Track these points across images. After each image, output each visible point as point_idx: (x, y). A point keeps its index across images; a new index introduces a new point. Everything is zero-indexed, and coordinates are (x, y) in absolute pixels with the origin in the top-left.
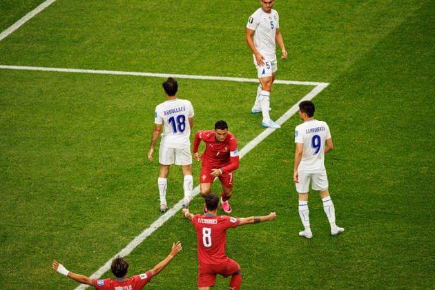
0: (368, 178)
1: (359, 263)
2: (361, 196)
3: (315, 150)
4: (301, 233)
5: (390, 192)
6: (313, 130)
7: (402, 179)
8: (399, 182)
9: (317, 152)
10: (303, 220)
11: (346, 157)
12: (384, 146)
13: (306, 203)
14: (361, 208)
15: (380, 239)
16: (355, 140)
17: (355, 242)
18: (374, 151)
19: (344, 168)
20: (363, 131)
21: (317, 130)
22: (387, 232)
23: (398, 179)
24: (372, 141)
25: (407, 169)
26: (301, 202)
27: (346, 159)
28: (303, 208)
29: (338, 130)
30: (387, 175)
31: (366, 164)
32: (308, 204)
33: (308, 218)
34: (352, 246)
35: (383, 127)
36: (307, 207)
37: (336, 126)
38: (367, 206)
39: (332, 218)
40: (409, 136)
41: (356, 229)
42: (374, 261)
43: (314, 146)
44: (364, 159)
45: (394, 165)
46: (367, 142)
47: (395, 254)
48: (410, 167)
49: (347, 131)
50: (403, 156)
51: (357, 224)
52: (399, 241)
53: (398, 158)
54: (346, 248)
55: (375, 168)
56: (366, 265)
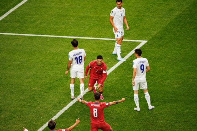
0: (165, 84)
1: (161, 123)
2: (162, 92)
3: (142, 71)
4: (135, 109)
5: (175, 90)
6: (141, 62)
7: (181, 84)
8: (179, 85)
9: (142, 72)
10: (136, 103)
11: (155, 74)
13: (137, 95)
14: (162, 97)
15: (171, 112)
16: (159, 66)
17: (160, 113)
18: (168, 72)
19: (154, 79)
20: (163, 63)
21: (143, 62)
22: (174, 108)
24: (167, 67)
26: (135, 95)
28: (136, 98)
29: (151, 62)
30: (174, 82)
32: (138, 96)
33: (138, 102)
34: (158, 115)
35: (172, 61)
36: (138, 97)
37: (151, 60)
38: (165, 97)
39: (149, 102)
40: (184, 65)
41: (160, 107)
42: (168, 121)
43: (141, 69)
44: (164, 76)
45: (177, 78)
46: (165, 68)
47: (178, 118)
48: (184, 79)
49: (155, 63)
50: (181, 74)
51: (161, 104)
52: (180, 112)
53: (179, 75)
54: (155, 116)
55: (169, 79)
56: (164, 123)
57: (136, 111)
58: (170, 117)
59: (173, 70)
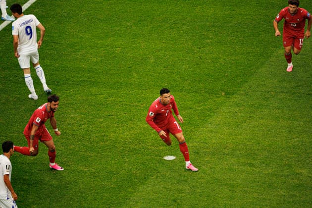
0: (78, 56)
1: (72, 117)
2: (73, 69)
4: (30, 96)
5: (94, 66)
6: (24, 23)
7: (102, 57)
8: (100, 59)
9: (31, 38)
11: (62, 41)
12: (89, 33)
13: (29, 75)
14: (73, 77)
15: (86, 100)
16: (68, 29)
17: (69, 102)
18: (82, 37)
19: (60, 49)
20: (74, 23)
21: (27, 22)
22: (92, 95)
23: (100, 57)
24: (81, 30)
25: (106, 50)
26: (26, 75)
27: (62, 42)
28: (28, 79)
29: (56, 22)
30: (91, 54)
31: (76, 46)
32: (31, 76)
33: (33, 86)
34: (67, 105)
35: (88, 19)
36: (31, 78)
37: (54, 19)
38: (77, 76)
39: (43, 80)
40: (107, 26)
41: (70, 93)
42: (83, 115)
43: (28, 34)
44: (75, 43)
45: (96, 47)
46: (77, 31)
47: (98, 111)
48: (108, 48)
49: (62, 23)
50: (102, 40)
51: (71, 89)
52: (101, 101)
53: (99, 42)
54: (62, 107)
55: (83, 49)
56: (77, 118)
57: (32, 99)
58: (86, 109)
59: (90, 35)
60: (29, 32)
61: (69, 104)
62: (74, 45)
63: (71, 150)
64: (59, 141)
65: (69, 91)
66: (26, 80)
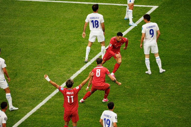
0: (176, 48)
1: (172, 85)
2: (172, 56)
3: (151, 35)
4: (146, 72)
5: (185, 54)
6: (150, 27)
9: (152, 37)
10: (147, 67)
11: (166, 38)
12: (183, 34)
13: (148, 59)
14: (172, 61)
15: (181, 75)
16: (170, 31)
18: (178, 36)
19: (165, 43)
20: (173, 27)
21: (152, 27)
22: (184, 72)
23: (189, 48)
24: (177, 32)
26: (146, 59)
28: (147, 61)
29: (162, 27)
30: (184, 46)
31: (175, 42)
32: (150, 59)
33: (149, 66)
34: (169, 78)
35: (182, 25)
36: (149, 61)
37: (161, 25)
38: (175, 60)
39: (160, 66)
42: (178, 84)
43: (151, 34)
44: (174, 40)
45: (187, 42)
46: (175, 32)
47: (188, 81)
49: (166, 27)
51: (171, 68)
52: (189, 75)
53: (189, 39)
54: (166, 79)
55: (179, 44)
56: (175, 86)
57: (148, 74)
58: (180, 80)
60: (152, 33)
61: (170, 77)
62: (173, 41)
63: (171, 105)
64: (164, 100)
65: (170, 70)
66: (146, 61)
